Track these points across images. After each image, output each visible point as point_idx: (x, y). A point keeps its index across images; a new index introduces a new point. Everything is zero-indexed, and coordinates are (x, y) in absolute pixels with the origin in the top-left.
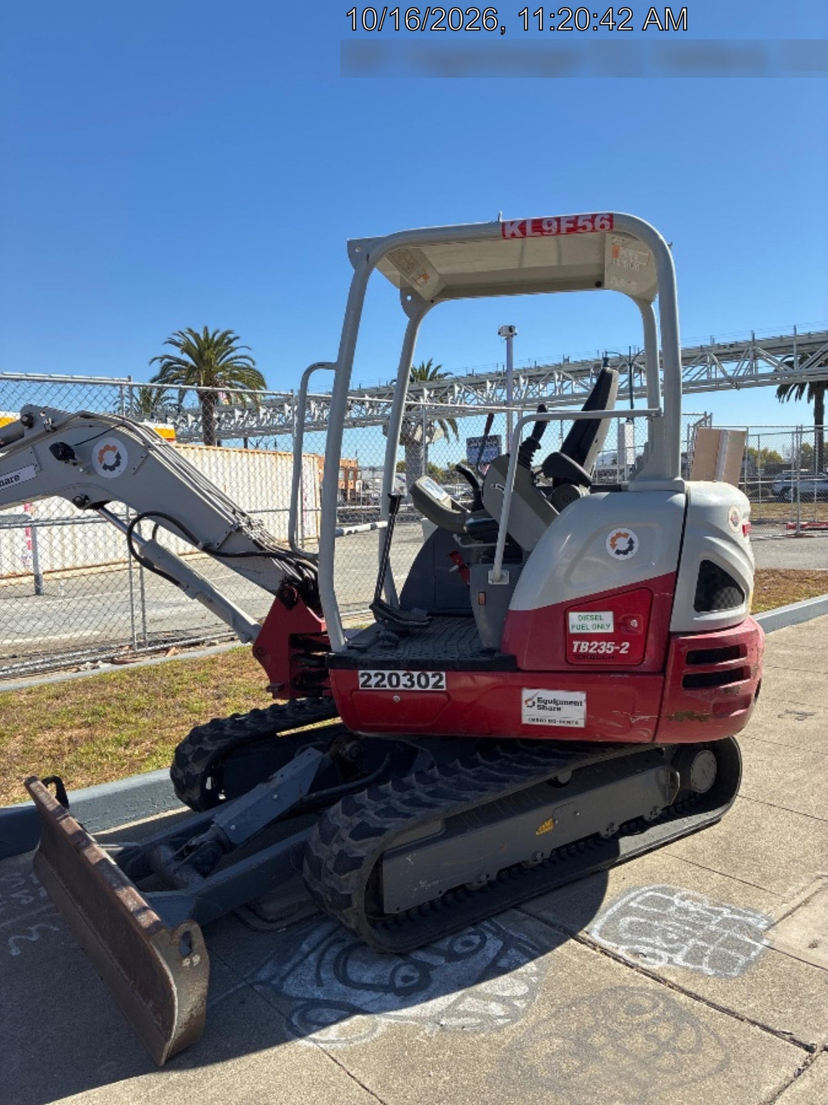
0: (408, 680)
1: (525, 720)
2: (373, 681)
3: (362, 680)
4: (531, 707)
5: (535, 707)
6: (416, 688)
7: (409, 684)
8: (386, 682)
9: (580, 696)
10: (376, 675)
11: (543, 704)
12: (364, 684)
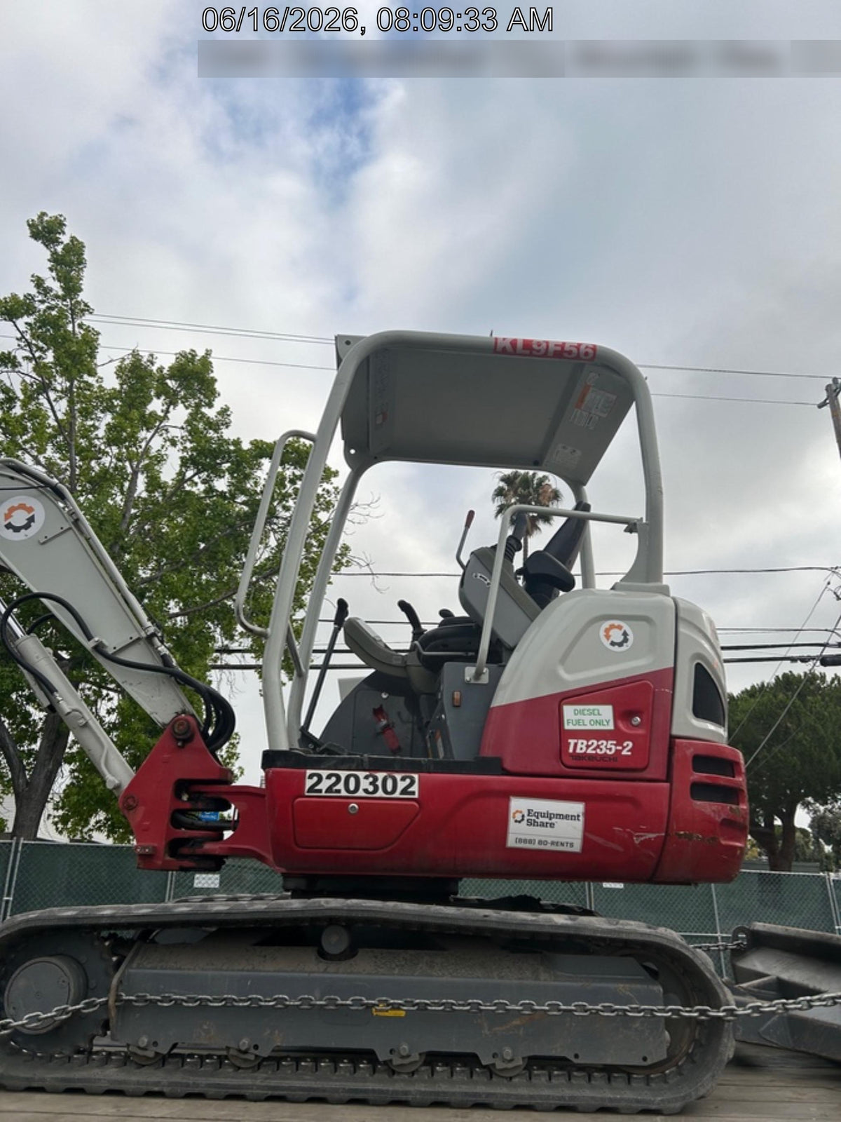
0: (371, 783)
1: (511, 843)
2: (324, 785)
3: (309, 783)
4: (520, 822)
5: (525, 822)
6: (380, 793)
7: (371, 788)
8: (341, 786)
9: (578, 808)
10: (329, 777)
11: (533, 819)
12: (311, 789)
